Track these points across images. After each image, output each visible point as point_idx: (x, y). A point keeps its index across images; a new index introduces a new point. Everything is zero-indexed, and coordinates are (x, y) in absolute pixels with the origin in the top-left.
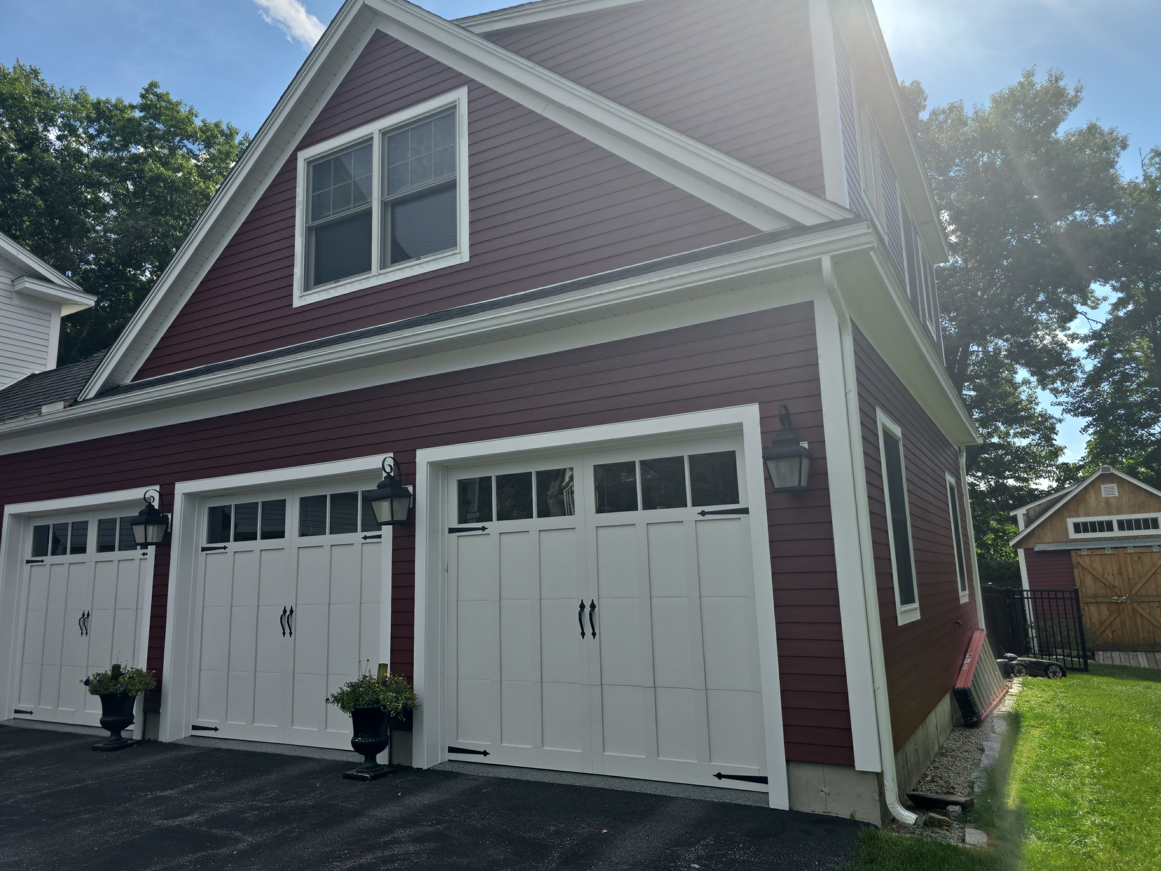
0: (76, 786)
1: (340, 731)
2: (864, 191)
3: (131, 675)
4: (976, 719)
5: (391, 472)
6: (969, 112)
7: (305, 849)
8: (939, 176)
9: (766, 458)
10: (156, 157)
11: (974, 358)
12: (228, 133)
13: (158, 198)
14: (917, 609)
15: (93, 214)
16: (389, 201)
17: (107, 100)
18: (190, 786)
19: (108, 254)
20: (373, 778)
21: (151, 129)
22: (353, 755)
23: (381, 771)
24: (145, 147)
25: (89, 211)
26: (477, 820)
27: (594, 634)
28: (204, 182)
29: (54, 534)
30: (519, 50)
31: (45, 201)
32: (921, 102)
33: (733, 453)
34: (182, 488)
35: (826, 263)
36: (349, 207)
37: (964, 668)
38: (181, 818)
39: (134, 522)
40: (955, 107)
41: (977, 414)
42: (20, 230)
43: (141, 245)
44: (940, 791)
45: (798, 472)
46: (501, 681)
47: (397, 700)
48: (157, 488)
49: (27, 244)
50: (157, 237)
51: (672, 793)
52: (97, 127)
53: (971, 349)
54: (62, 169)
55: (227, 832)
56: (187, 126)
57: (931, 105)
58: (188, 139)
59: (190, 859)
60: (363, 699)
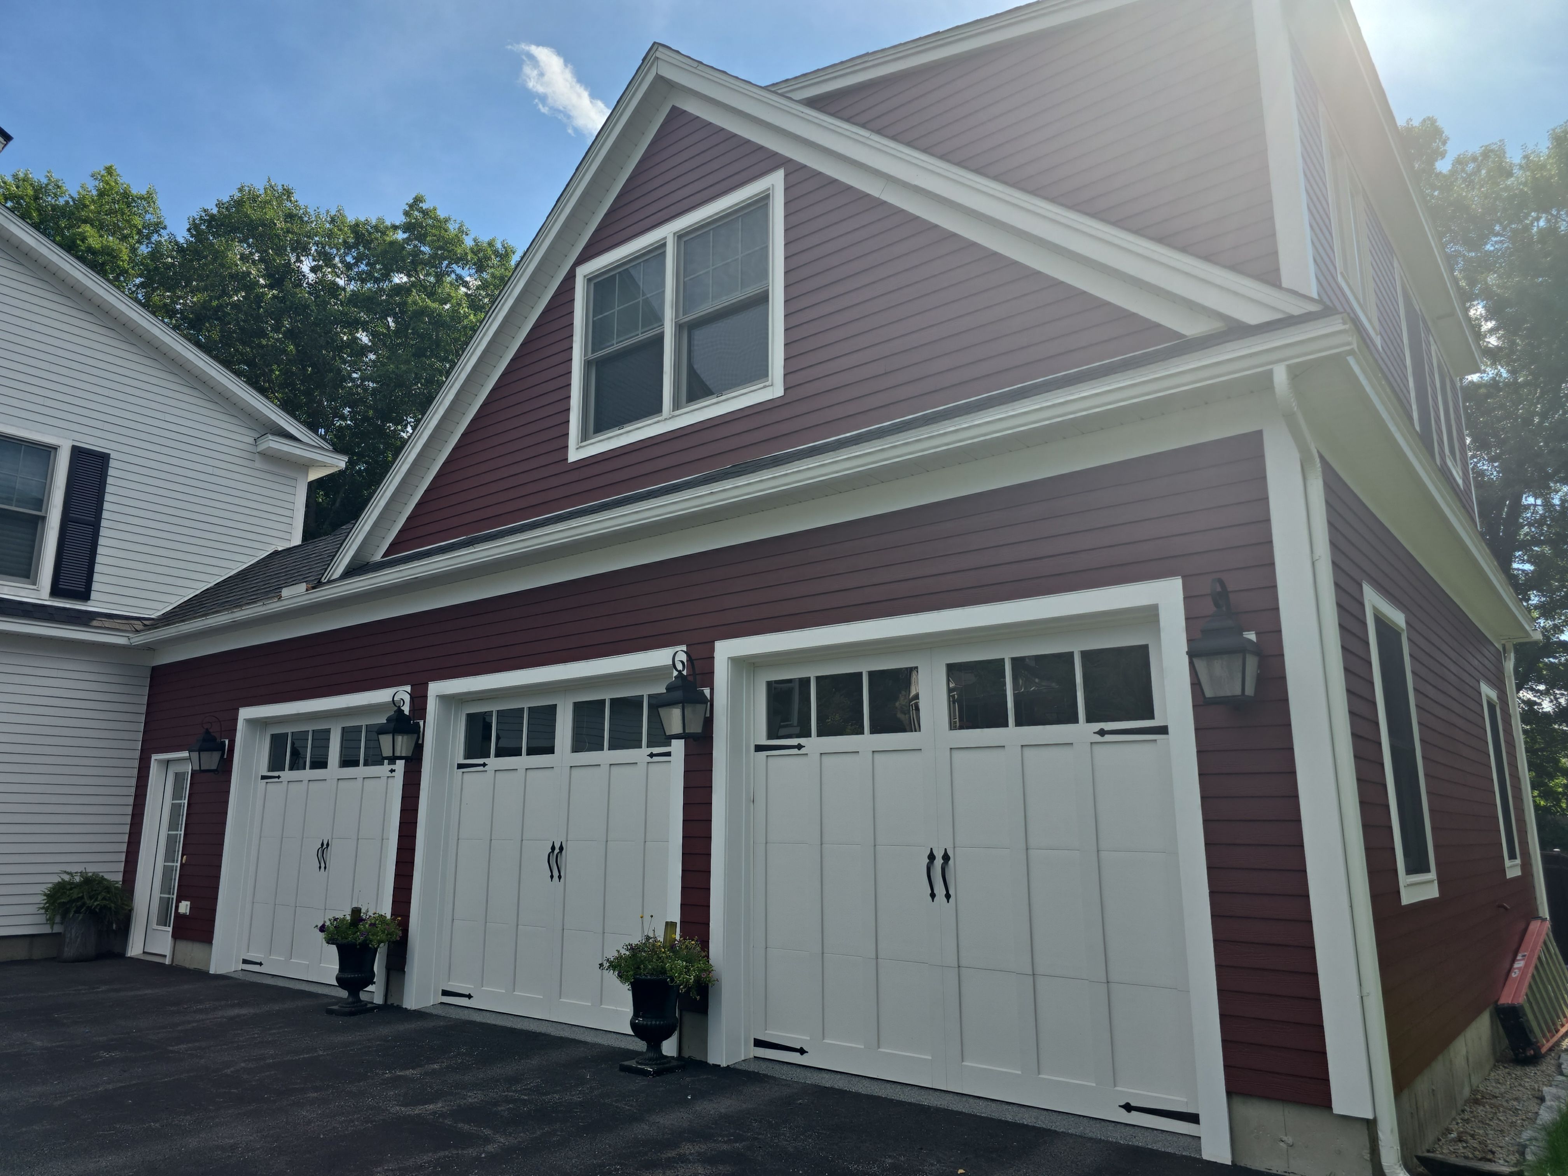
0: (305, 1056)
1: (618, 1009)
2: (1342, 273)
3: (373, 921)
4: (1532, 1052)
5: (683, 670)
6: (1514, 156)
7: (568, 1158)
8: (1469, 251)
9: (1192, 655)
10: (421, 286)
11: (1529, 515)
12: (503, 252)
13: (422, 336)
14: (1432, 881)
15: (349, 358)
16: (685, 323)
17: (367, 220)
18: (436, 1066)
19: (365, 406)
20: (657, 1073)
21: (416, 253)
22: (633, 1041)
23: (667, 1065)
24: (409, 276)
25: (345, 356)
26: (787, 1141)
27: (948, 896)
28: (475, 315)
29: (293, 744)
30: (851, 117)
31: (297, 346)
32: (1438, 148)
33: (1144, 649)
34: (436, 689)
35: (1280, 376)
36: (637, 333)
37: (1513, 975)
38: (423, 1105)
39: (381, 730)
40: (1492, 151)
41: (1537, 599)
42: (268, 381)
43: (402, 394)
44: (1471, 1156)
45: (1240, 675)
46: (823, 953)
47: (688, 972)
48: (408, 688)
49: (277, 398)
50: (421, 384)
51: (1059, 1126)
52: (355, 254)
53: (1524, 502)
54: (315, 306)
55: (475, 1128)
56: (456, 247)
57: (1453, 150)
58: (457, 263)
59: (429, 1159)
60: (646, 967)
